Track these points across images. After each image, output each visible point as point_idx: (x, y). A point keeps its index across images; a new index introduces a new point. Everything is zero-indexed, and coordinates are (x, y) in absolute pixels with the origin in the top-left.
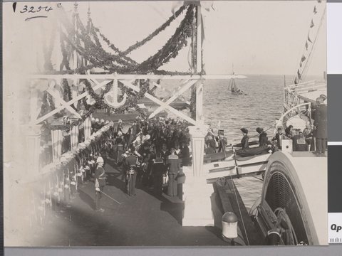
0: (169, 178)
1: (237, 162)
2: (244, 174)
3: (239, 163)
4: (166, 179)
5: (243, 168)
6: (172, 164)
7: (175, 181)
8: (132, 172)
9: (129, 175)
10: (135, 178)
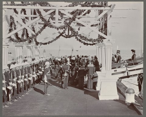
0: (88, 78)
1: (128, 68)
2: (131, 76)
3: (129, 69)
4: (86, 79)
7: (92, 80)
8: (66, 74)
9: (64, 76)
10: (68, 78)
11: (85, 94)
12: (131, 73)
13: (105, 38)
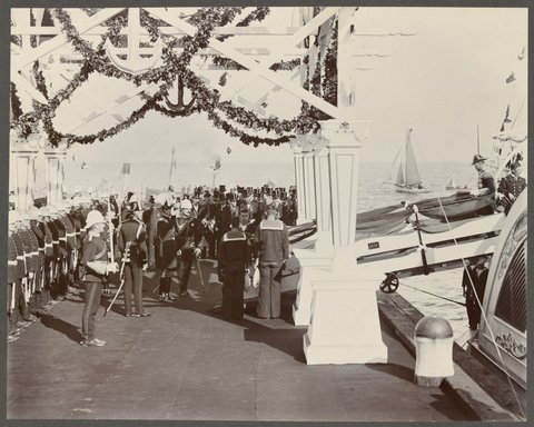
1: (424, 236)
2: (440, 265)
3: (428, 239)
5: (436, 250)
6: (270, 242)
7: (277, 284)
11: (246, 339)
12: (438, 256)
13: (328, 117)
